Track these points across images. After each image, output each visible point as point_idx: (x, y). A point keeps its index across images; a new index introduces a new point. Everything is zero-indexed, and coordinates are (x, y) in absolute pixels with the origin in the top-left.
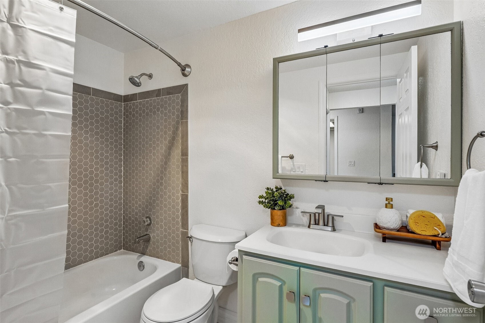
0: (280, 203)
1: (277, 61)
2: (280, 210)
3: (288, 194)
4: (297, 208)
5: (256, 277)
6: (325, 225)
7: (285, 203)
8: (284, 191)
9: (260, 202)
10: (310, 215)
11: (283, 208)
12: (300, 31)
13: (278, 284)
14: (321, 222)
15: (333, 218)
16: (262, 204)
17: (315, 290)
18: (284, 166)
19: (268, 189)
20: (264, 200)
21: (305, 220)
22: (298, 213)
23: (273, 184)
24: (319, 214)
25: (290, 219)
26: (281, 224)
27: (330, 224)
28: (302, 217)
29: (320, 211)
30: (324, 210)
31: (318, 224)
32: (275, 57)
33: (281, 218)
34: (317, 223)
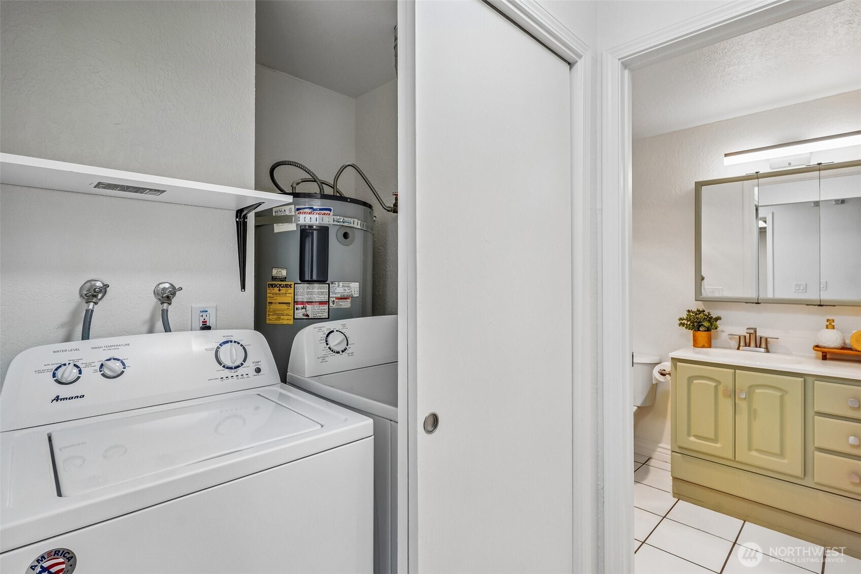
0: (706, 324)
1: (699, 185)
2: (705, 331)
3: (712, 317)
4: (722, 331)
5: (690, 379)
6: (757, 347)
7: (711, 324)
8: (708, 313)
9: (682, 324)
10: (740, 337)
11: (708, 330)
12: (726, 155)
13: (714, 384)
14: (753, 344)
15: (766, 339)
16: (683, 326)
17: (750, 387)
18: (710, 289)
19: (689, 311)
20: (686, 322)
21: (734, 343)
22: (724, 336)
23: (695, 306)
24: (750, 334)
25: (713, 342)
26: (706, 345)
27: (763, 345)
28: (729, 340)
29: (752, 331)
30: (756, 331)
31: (749, 346)
32: (698, 180)
33: (706, 339)
34: (748, 345)
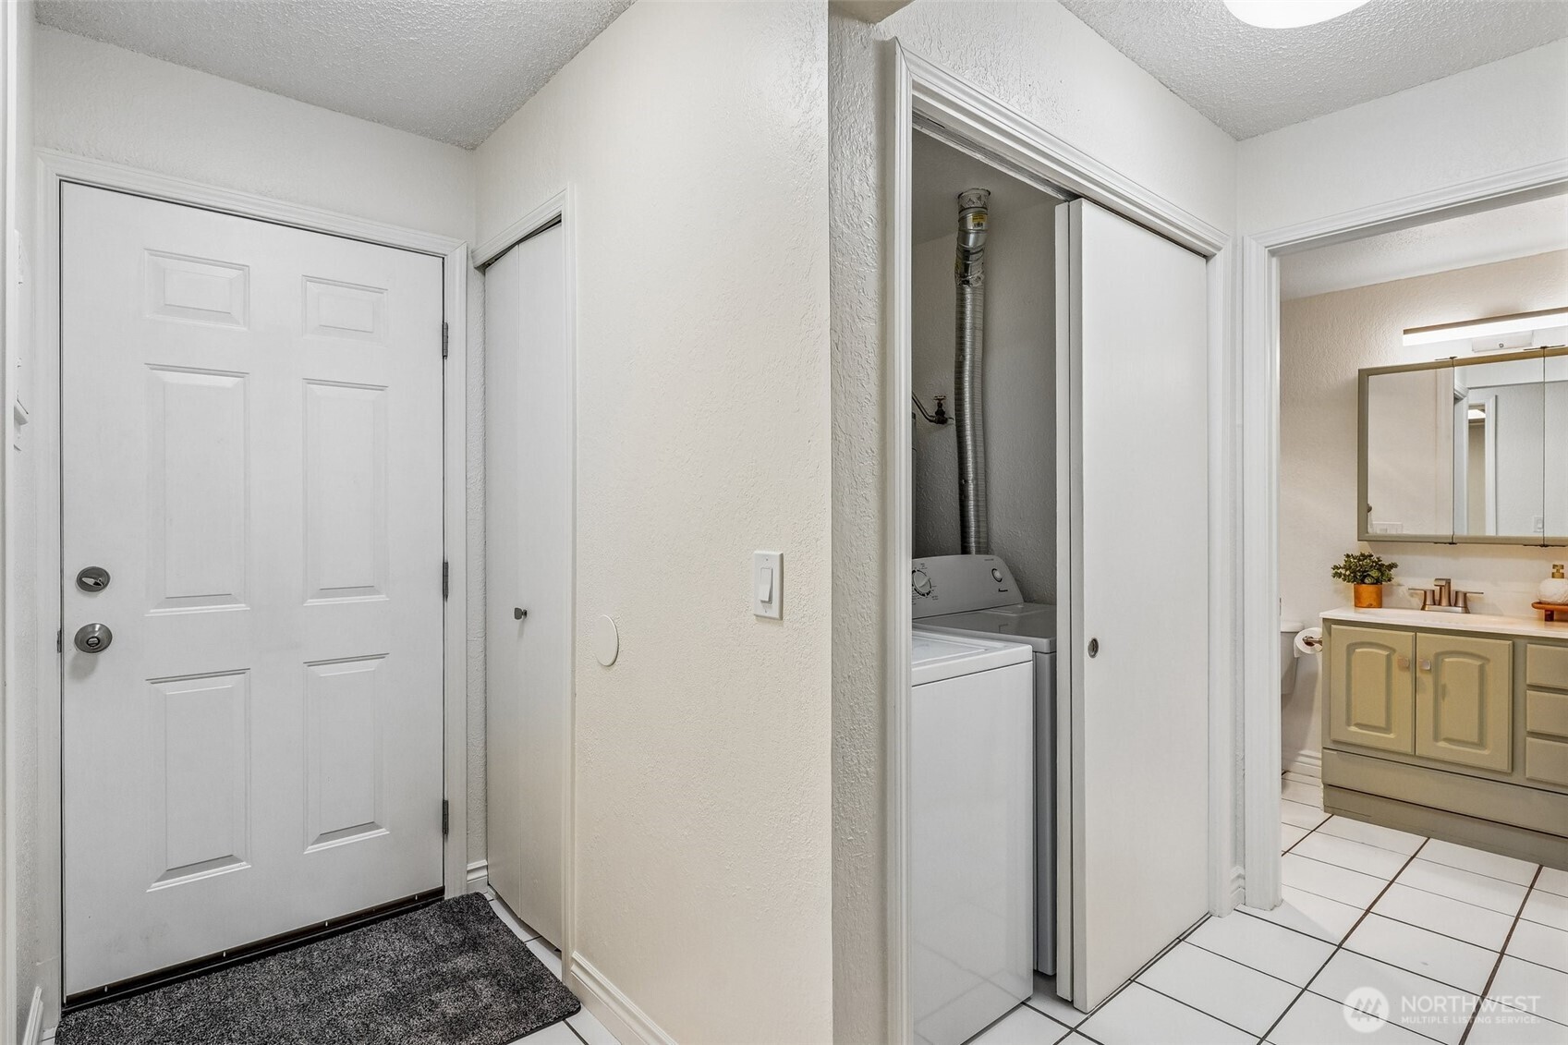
0: (1375, 573)
1: (1365, 374)
2: (1372, 584)
3: (1384, 565)
4: (1399, 585)
5: (1351, 648)
6: (1450, 605)
7: (1383, 575)
8: (1378, 558)
9: (1337, 575)
10: (1425, 592)
11: (1377, 582)
12: (1406, 332)
13: (1385, 653)
14: (1444, 602)
15: (1465, 594)
16: (1340, 577)
17: (1438, 655)
18: (1381, 522)
19: (1348, 556)
20: (1343, 571)
21: (1418, 601)
22: (1403, 591)
23: (1356, 548)
24: (1441, 587)
25: (1385, 600)
26: (1374, 604)
27: (1460, 603)
28: (1409, 597)
29: (1443, 583)
30: (1449, 583)
31: (1440, 604)
32: (1364, 367)
33: (1374, 596)
34: (1437, 602)
